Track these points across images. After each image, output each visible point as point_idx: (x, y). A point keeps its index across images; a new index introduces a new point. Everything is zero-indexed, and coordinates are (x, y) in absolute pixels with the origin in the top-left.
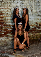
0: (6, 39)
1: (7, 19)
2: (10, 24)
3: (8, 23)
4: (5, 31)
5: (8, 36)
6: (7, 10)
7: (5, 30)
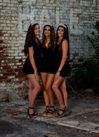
0: (6, 86)
1: (9, 45)
2: (14, 57)
3: (11, 53)
4: (5, 71)
5: (10, 81)
6: (11, 27)
7: (4, 68)
